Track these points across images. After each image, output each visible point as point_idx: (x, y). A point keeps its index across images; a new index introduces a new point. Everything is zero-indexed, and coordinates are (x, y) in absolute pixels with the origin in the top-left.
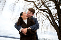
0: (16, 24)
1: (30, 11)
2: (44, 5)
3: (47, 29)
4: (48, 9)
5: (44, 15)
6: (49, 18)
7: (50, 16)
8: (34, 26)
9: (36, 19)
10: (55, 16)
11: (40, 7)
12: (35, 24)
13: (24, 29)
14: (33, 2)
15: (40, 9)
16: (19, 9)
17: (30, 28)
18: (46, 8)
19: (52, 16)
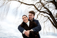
0: (19, 26)
1: (31, 14)
2: (44, 7)
3: (49, 30)
4: (48, 11)
5: (45, 16)
6: (50, 19)
7: (51, 17)
8: (36, 28)
9: (38, 21)
10: (56, 17)
11: (40, 9)
12: (37, 26)
13: (27, 31)
14: (33, 5)
15: (41, 11)
16: (21, 12)
17: (32, 30)
18: (46, 10)
19: (53, 17)
